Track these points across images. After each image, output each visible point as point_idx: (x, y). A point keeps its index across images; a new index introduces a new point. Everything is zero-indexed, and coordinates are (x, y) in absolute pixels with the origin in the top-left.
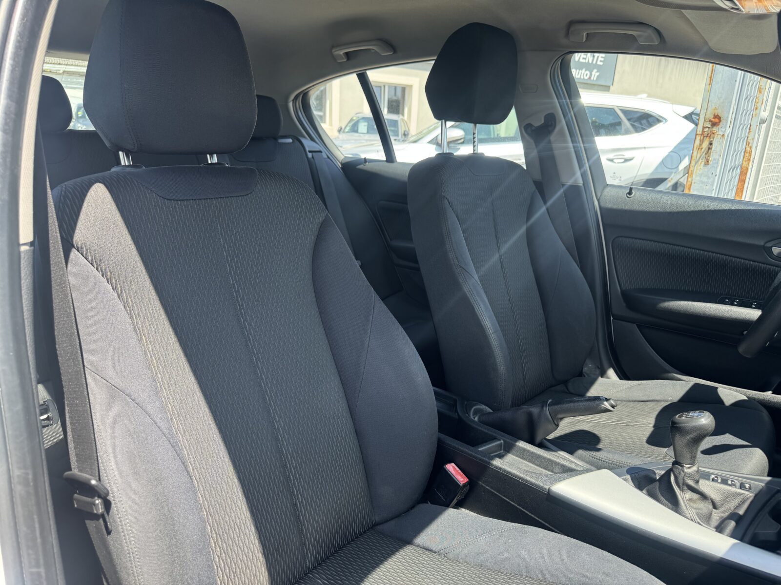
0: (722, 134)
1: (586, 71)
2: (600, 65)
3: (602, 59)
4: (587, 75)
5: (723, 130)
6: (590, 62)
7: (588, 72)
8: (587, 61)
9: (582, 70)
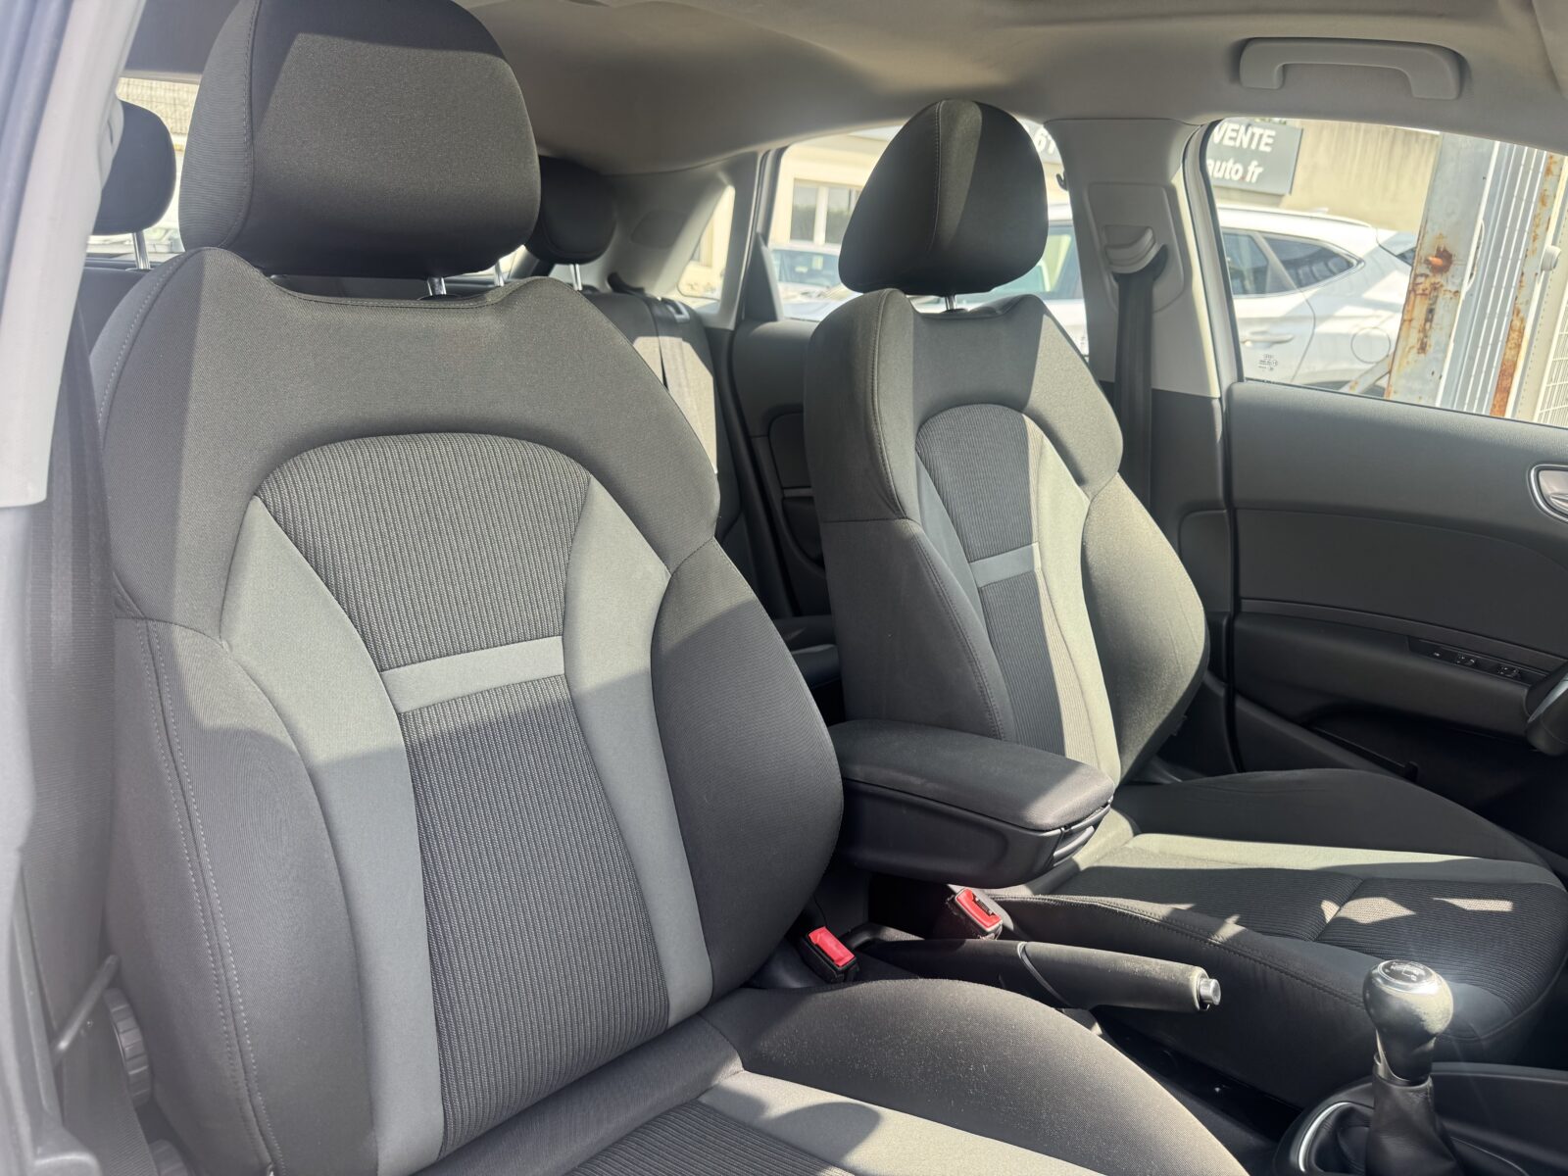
0: (1454, 289)
1: (1235, 163)
2: (1263, 152)
3: (1270, 141)
4: (1237, 171)
5: (1457, 281)
6: (1245, 145)
7: (1239, 166)
8: (1238, 144)
9: (1227, 161)
